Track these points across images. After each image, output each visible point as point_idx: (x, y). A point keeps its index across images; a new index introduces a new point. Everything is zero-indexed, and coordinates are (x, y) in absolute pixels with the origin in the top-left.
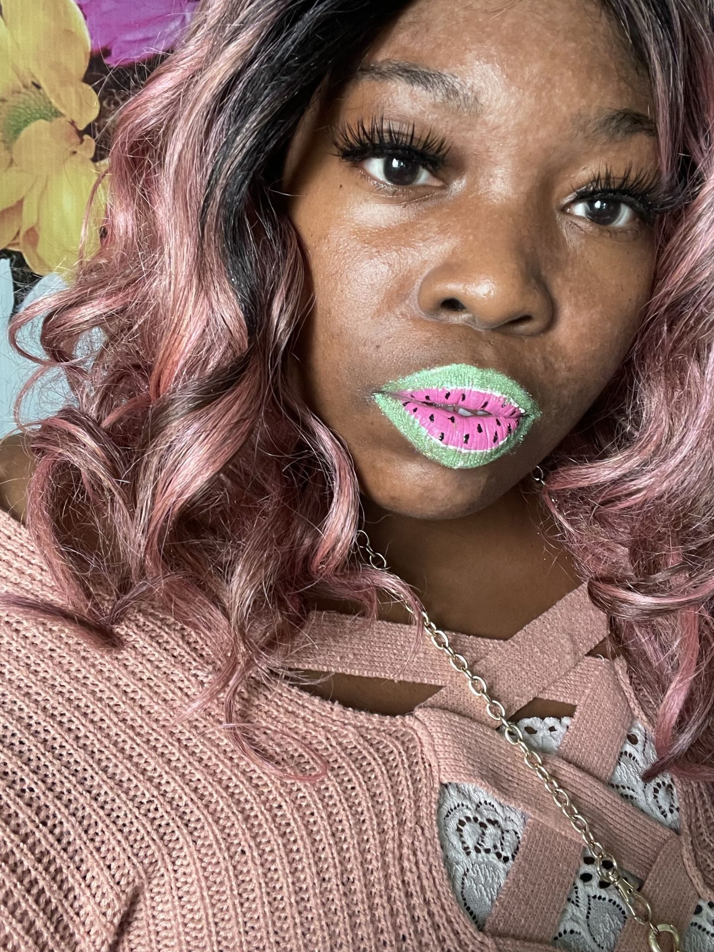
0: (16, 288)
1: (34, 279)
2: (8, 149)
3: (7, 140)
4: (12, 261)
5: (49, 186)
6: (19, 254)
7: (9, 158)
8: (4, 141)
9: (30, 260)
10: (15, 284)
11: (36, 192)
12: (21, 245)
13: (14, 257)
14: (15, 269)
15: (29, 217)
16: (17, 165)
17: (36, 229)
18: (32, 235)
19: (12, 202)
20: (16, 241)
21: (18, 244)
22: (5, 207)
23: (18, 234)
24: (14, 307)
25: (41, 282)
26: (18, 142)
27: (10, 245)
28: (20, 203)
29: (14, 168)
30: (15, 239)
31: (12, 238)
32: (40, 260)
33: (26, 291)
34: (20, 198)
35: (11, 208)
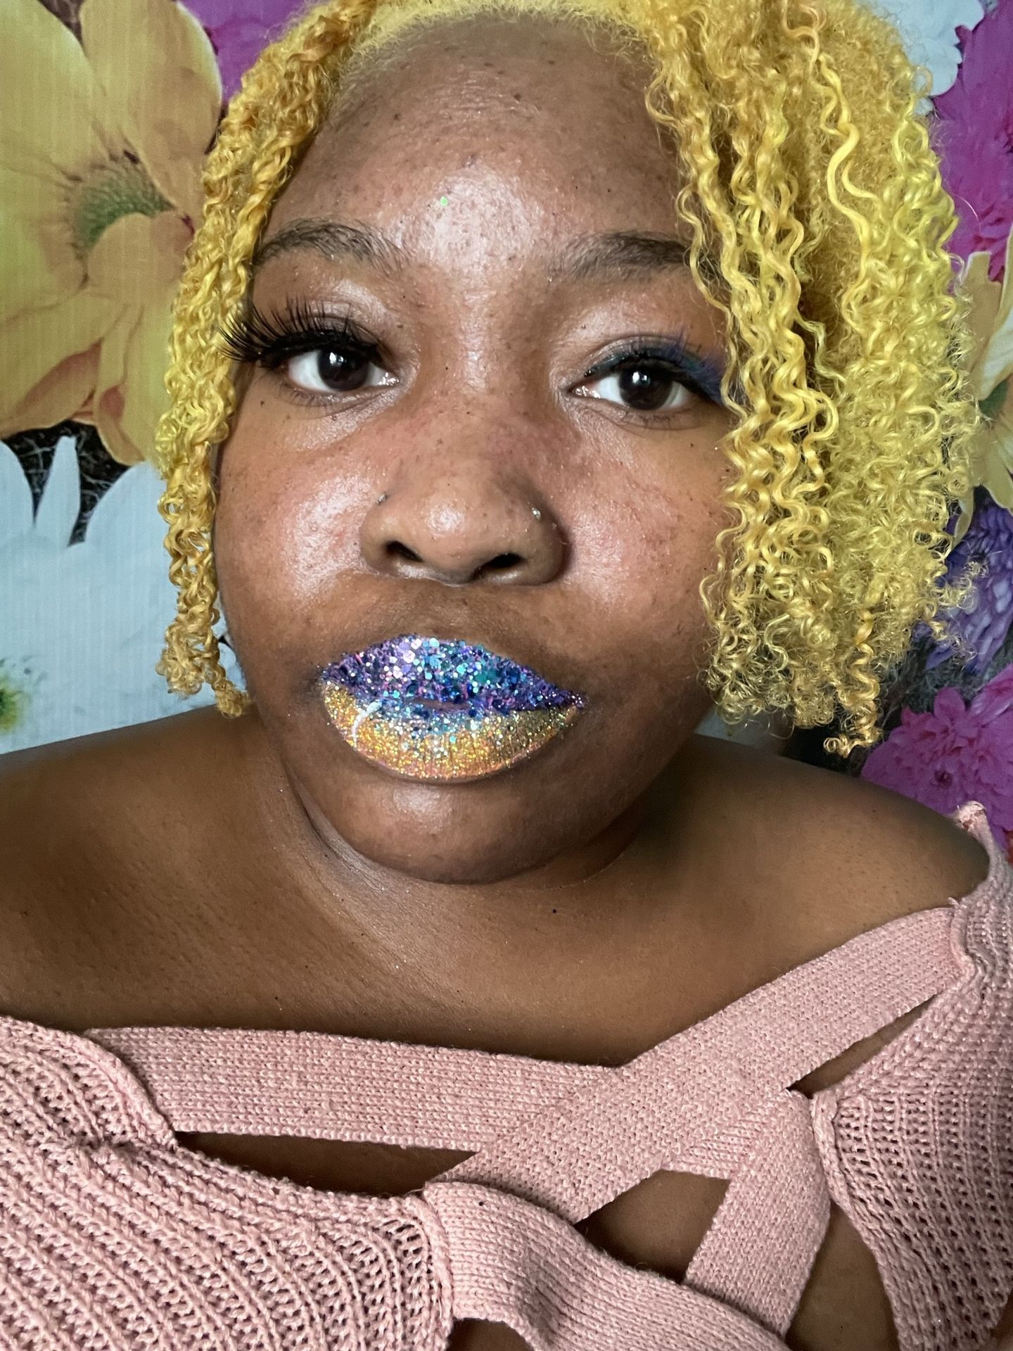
0: (85, 485)
1: (113, 470)
2: (80, 258)
3: (81, 243)
4: (79, 440)
5: (145, 320)
6: (92, 431)
7: (81, 273)
8: (74, 245)
9: (109, 441)
10: (83, 480)
11: (123, 331)
12: (96, 416)
13: (83, 433)
14: (84, 454)
15: (109, 373)
16: (94, 285)
17: (121, 390)
18: (114, 400)
19: (83, 346)
20: (87, 409)
21: (90, 413)
22: (72, 352)
23: (91, 396)
24: (81, 516)
25: (127, 474)
26: (97, 246)
27: (76, 414)
28: (96, 347)
29: (89, 289)
30: (85, 403)
31: (81, 402)
32: (125, 439)
33: (102, 490)
34: (97, 338)
35: (83, 355)
